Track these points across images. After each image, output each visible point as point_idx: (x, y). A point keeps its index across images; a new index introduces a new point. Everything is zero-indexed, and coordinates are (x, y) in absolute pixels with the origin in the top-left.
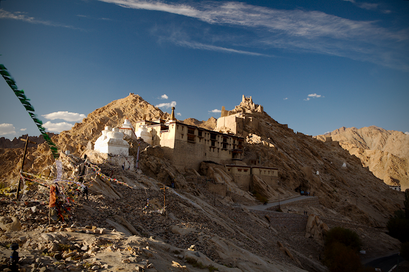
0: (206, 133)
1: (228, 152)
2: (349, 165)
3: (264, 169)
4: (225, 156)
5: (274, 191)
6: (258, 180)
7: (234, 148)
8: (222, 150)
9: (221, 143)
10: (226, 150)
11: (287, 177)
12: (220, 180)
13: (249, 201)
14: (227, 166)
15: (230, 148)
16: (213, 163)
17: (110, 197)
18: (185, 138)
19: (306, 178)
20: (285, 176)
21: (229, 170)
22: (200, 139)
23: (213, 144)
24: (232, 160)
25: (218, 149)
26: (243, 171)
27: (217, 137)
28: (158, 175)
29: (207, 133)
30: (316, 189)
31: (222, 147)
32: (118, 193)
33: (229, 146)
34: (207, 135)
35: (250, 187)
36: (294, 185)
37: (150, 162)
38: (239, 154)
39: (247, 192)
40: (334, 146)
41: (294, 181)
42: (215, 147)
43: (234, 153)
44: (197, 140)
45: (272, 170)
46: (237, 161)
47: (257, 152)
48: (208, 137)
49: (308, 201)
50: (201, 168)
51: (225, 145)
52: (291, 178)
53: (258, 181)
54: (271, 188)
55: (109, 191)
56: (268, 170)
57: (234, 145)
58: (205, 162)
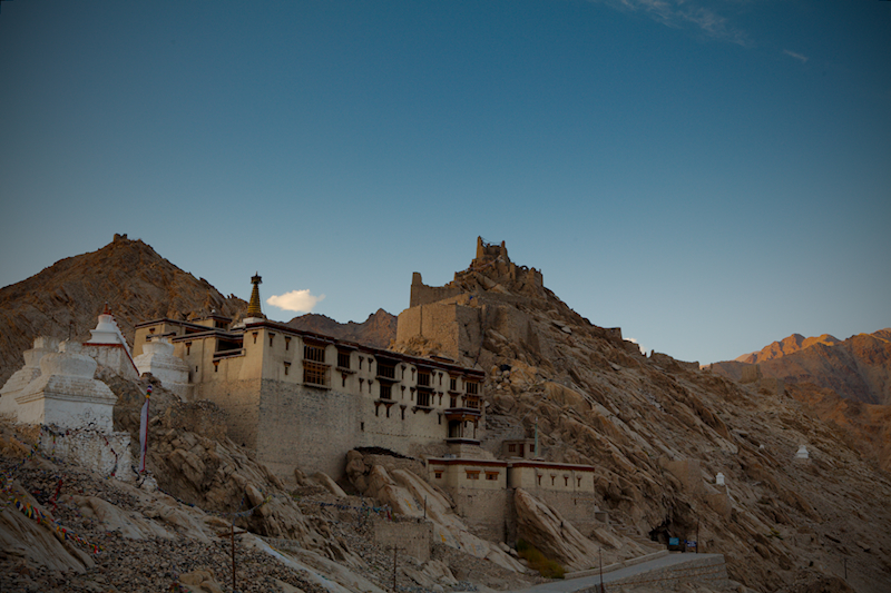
0: (361, 359)
1: (433, 416)
2: (817, 453)
3: (552, 471)
4: (425, 430)
5: (585, 541)
6: (533, 504)
7: (453, 403)
8: (415, 410)
9: (412, 390)
10: (427, 411)
11: (624, 493)
12: (408, 508)
13: (504, 573)
14: (431, 462)
15: (441, 404)
16: (388, 452)
17: (52, 566)
18: (297, 373)
19: (684, 498)
20: (618, 492)
21: (438, 476)
22: (344, 377)
23: (385, 392)
24: (448, 442)
25: (403, 408)
26: (482, 476)
27: (398, 369)
28: (210, 494)
29: (367, 356)
30: (717, 530)
31: (414, 403)
32: (79, 551)
33: (437, 397)
34: (365, 363)
35: (505, 528)
36: (647, 518)
37: (184, 454)
38: (470, 425)
39: (498, 543)
40: (766, 392)
41: (647, 508)
42: (392, 404)
43: (453, 421)
44: (334, 379)
45: (577, 473)
46: (462, 446)
47: (527, 415)
48: (369, 370)
49: (693, 568)
50: (348, 470)
51: (424, 394)
52: (637, 495)
53: (534, 509)
54: (573, 530)
55: (48, 548)
56: (562, 472)
57: (453, 395)
58: (360, 449)
